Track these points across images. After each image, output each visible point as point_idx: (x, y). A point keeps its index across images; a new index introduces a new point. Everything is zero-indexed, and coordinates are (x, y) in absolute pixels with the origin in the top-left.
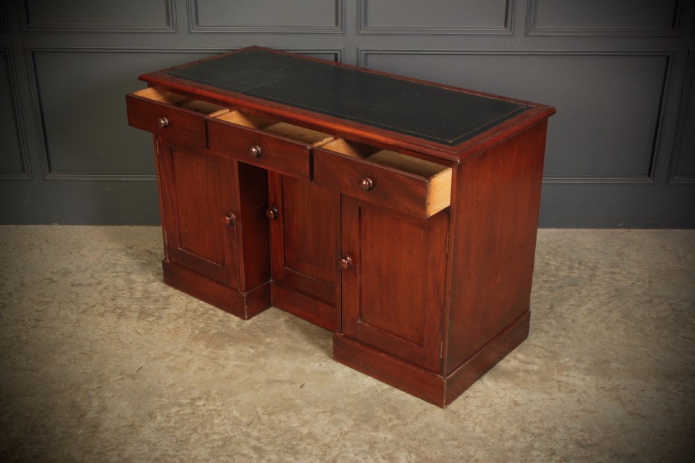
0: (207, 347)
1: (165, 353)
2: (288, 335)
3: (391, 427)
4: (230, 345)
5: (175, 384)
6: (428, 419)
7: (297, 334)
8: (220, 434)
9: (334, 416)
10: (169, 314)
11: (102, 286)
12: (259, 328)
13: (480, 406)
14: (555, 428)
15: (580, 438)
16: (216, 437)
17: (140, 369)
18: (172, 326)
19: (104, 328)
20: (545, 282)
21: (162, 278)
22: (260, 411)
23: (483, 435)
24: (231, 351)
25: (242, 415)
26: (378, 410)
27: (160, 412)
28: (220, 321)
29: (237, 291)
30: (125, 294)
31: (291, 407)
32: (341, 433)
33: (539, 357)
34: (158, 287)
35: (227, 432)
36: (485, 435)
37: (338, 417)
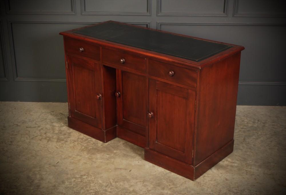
0: (88, 154)
1: (69, 156)
2: (124, 149)
3: (170, 188)
4: (98, 153)
5: (73, 169)
6: (186, 185)
7: (128, 149)
8: (94, 190)
9: (144, 183)
10: (71, 140)
11: (40, 128)
12: (111, 146)
13: (210, 180)
14: (244, 190)
16: (92, 191)
17: (58, 163)
18: (72, 145)
19: (41, 146)
20: (242, 128)
21: (67, 125)
22: (111, 181)
23: (211, 192)
24: (99, 156)
25: (103, 182)
26: (164, 181)
27: (67, 181)
28: (94, 143)
29: (101, 129)
30: (50, 131)
31: (125, 179)
32: (148, 191)
33: (238, 160)
34: (65, 128)
35: (97, 189)
36: (212, 192)
37: (146, 184)
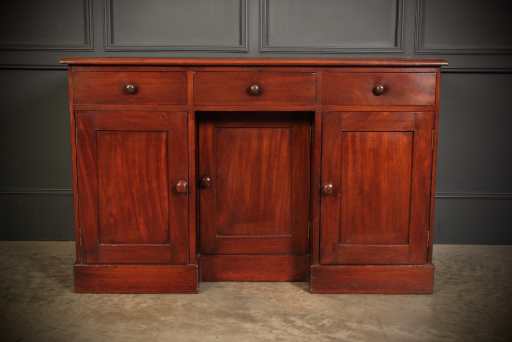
1: (51, 328)
2: (185, 315)
4: (122, 322)
10: (62, 299)
12: (155, 309)
24: (122, 326)
28: (114, 304)
33: (454, 332)
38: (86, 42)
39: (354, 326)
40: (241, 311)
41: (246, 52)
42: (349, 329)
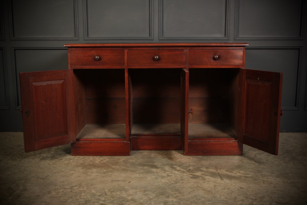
0: (83, 169)
1: (61, 171)
2: (124, 165)
3: (176, 197)
5: (64, 181)
8: (84, 199)
9: (145, 193)
10: (66, 159)
12: (110, 163)
13: (223, 189)
14: (264, 197)
15: (278, 201)
16: (81, 200)
17: (47, 176)
18: (67, 162)
19: (33, 163)
22: (107, 191)
23: (225, 200)
24: (94, 170)
25: (97, 192)
26: (169, 191)
27: (54, 191)
28: (91, 161)
32: (149, 199)
33: (251, 172)
35: (88, 198)
36: (227, 199)
37: (147, 193)
38: (75, 36)
39: (204, 169)
40: (151, 163)
41: (152, 40)
42: (202, 171)
